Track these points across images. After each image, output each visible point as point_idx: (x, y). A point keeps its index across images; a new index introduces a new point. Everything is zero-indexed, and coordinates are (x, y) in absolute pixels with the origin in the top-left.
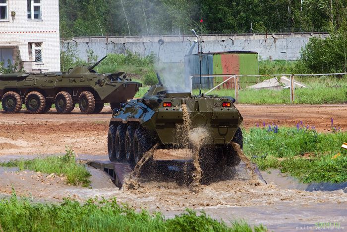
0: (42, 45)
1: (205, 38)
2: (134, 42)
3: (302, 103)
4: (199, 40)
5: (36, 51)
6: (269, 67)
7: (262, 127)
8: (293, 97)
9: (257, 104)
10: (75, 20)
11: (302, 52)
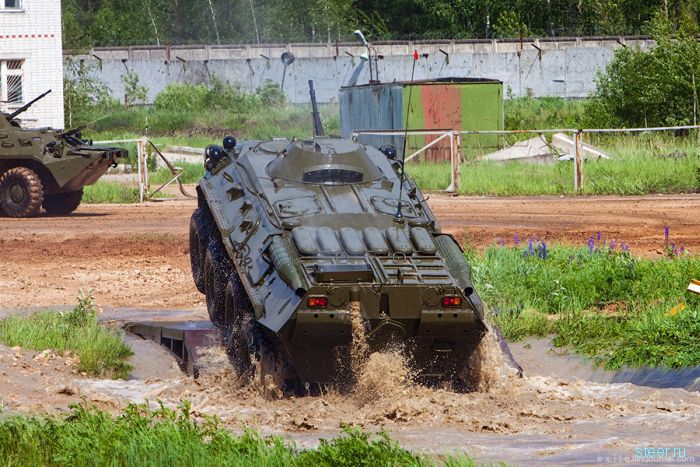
0: (24, 66)
1: (385, 50)
2: (227, 57)
3: (600, 192)
4: (373, 53)
5: (10, 78)
6: (526, 113)
7: (512, 245)
8: (579, 180)
9: (500, 196)
10: (95, 10)
11: (598, 79)
